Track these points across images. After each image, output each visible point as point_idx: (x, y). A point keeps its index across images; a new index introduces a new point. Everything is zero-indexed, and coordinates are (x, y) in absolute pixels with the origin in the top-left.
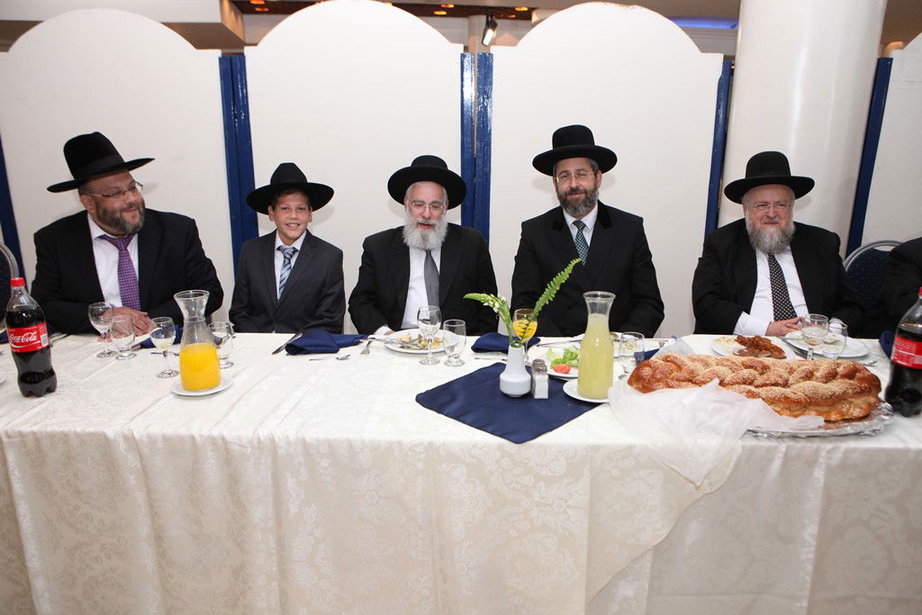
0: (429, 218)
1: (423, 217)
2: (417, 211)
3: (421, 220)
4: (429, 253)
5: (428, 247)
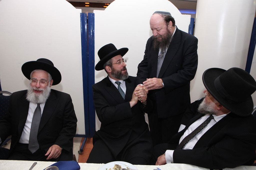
0: (39, 87)
1: (36, 87)
2: (34, 84)
3: (35, 88)
4: (39, 105)
5: (39, 102)
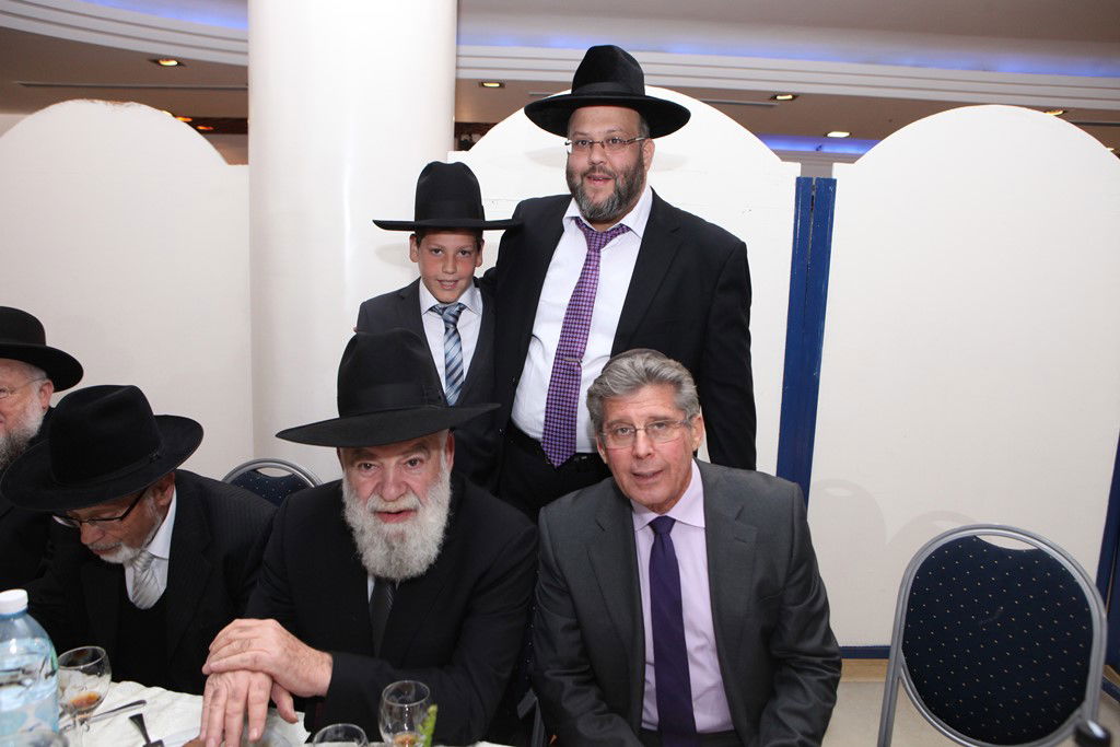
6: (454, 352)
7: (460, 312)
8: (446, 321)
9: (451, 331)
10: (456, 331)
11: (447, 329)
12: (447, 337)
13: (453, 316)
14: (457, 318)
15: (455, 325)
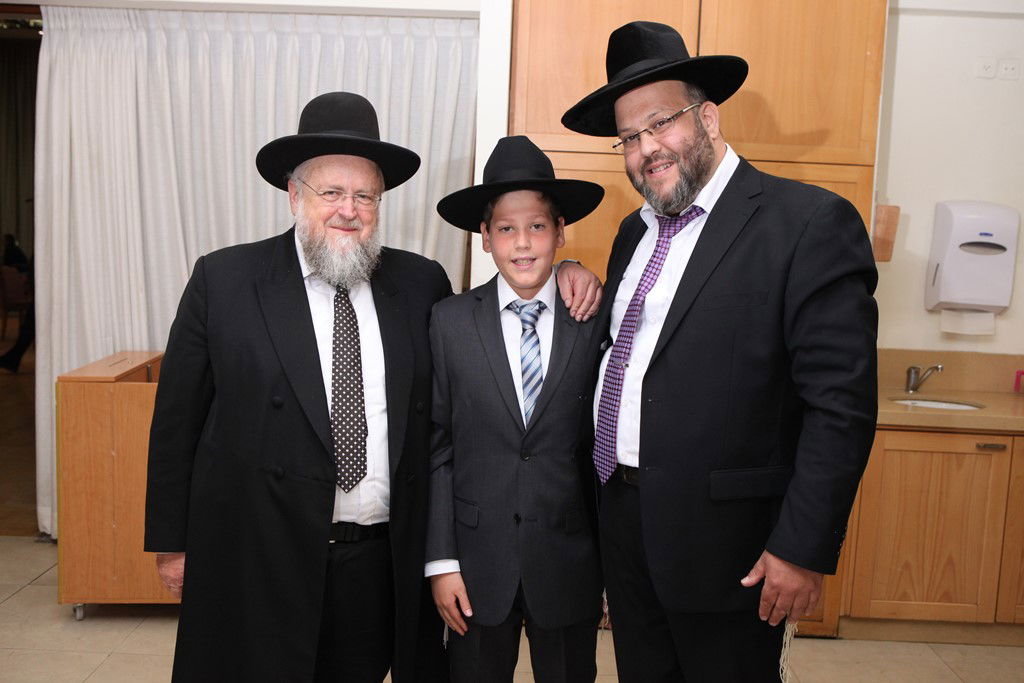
6: (531, 355)
7: (540, 311)
8: (524, 321)
9: (529, 332)
10: (534, 332)
11: (524, 330)
12: (524, 339)
13: (532, 315)
14: (536, 318)
15: (533, 326)
